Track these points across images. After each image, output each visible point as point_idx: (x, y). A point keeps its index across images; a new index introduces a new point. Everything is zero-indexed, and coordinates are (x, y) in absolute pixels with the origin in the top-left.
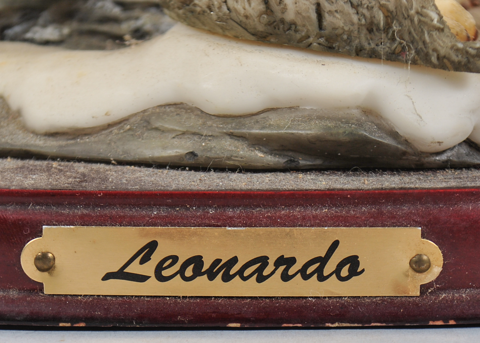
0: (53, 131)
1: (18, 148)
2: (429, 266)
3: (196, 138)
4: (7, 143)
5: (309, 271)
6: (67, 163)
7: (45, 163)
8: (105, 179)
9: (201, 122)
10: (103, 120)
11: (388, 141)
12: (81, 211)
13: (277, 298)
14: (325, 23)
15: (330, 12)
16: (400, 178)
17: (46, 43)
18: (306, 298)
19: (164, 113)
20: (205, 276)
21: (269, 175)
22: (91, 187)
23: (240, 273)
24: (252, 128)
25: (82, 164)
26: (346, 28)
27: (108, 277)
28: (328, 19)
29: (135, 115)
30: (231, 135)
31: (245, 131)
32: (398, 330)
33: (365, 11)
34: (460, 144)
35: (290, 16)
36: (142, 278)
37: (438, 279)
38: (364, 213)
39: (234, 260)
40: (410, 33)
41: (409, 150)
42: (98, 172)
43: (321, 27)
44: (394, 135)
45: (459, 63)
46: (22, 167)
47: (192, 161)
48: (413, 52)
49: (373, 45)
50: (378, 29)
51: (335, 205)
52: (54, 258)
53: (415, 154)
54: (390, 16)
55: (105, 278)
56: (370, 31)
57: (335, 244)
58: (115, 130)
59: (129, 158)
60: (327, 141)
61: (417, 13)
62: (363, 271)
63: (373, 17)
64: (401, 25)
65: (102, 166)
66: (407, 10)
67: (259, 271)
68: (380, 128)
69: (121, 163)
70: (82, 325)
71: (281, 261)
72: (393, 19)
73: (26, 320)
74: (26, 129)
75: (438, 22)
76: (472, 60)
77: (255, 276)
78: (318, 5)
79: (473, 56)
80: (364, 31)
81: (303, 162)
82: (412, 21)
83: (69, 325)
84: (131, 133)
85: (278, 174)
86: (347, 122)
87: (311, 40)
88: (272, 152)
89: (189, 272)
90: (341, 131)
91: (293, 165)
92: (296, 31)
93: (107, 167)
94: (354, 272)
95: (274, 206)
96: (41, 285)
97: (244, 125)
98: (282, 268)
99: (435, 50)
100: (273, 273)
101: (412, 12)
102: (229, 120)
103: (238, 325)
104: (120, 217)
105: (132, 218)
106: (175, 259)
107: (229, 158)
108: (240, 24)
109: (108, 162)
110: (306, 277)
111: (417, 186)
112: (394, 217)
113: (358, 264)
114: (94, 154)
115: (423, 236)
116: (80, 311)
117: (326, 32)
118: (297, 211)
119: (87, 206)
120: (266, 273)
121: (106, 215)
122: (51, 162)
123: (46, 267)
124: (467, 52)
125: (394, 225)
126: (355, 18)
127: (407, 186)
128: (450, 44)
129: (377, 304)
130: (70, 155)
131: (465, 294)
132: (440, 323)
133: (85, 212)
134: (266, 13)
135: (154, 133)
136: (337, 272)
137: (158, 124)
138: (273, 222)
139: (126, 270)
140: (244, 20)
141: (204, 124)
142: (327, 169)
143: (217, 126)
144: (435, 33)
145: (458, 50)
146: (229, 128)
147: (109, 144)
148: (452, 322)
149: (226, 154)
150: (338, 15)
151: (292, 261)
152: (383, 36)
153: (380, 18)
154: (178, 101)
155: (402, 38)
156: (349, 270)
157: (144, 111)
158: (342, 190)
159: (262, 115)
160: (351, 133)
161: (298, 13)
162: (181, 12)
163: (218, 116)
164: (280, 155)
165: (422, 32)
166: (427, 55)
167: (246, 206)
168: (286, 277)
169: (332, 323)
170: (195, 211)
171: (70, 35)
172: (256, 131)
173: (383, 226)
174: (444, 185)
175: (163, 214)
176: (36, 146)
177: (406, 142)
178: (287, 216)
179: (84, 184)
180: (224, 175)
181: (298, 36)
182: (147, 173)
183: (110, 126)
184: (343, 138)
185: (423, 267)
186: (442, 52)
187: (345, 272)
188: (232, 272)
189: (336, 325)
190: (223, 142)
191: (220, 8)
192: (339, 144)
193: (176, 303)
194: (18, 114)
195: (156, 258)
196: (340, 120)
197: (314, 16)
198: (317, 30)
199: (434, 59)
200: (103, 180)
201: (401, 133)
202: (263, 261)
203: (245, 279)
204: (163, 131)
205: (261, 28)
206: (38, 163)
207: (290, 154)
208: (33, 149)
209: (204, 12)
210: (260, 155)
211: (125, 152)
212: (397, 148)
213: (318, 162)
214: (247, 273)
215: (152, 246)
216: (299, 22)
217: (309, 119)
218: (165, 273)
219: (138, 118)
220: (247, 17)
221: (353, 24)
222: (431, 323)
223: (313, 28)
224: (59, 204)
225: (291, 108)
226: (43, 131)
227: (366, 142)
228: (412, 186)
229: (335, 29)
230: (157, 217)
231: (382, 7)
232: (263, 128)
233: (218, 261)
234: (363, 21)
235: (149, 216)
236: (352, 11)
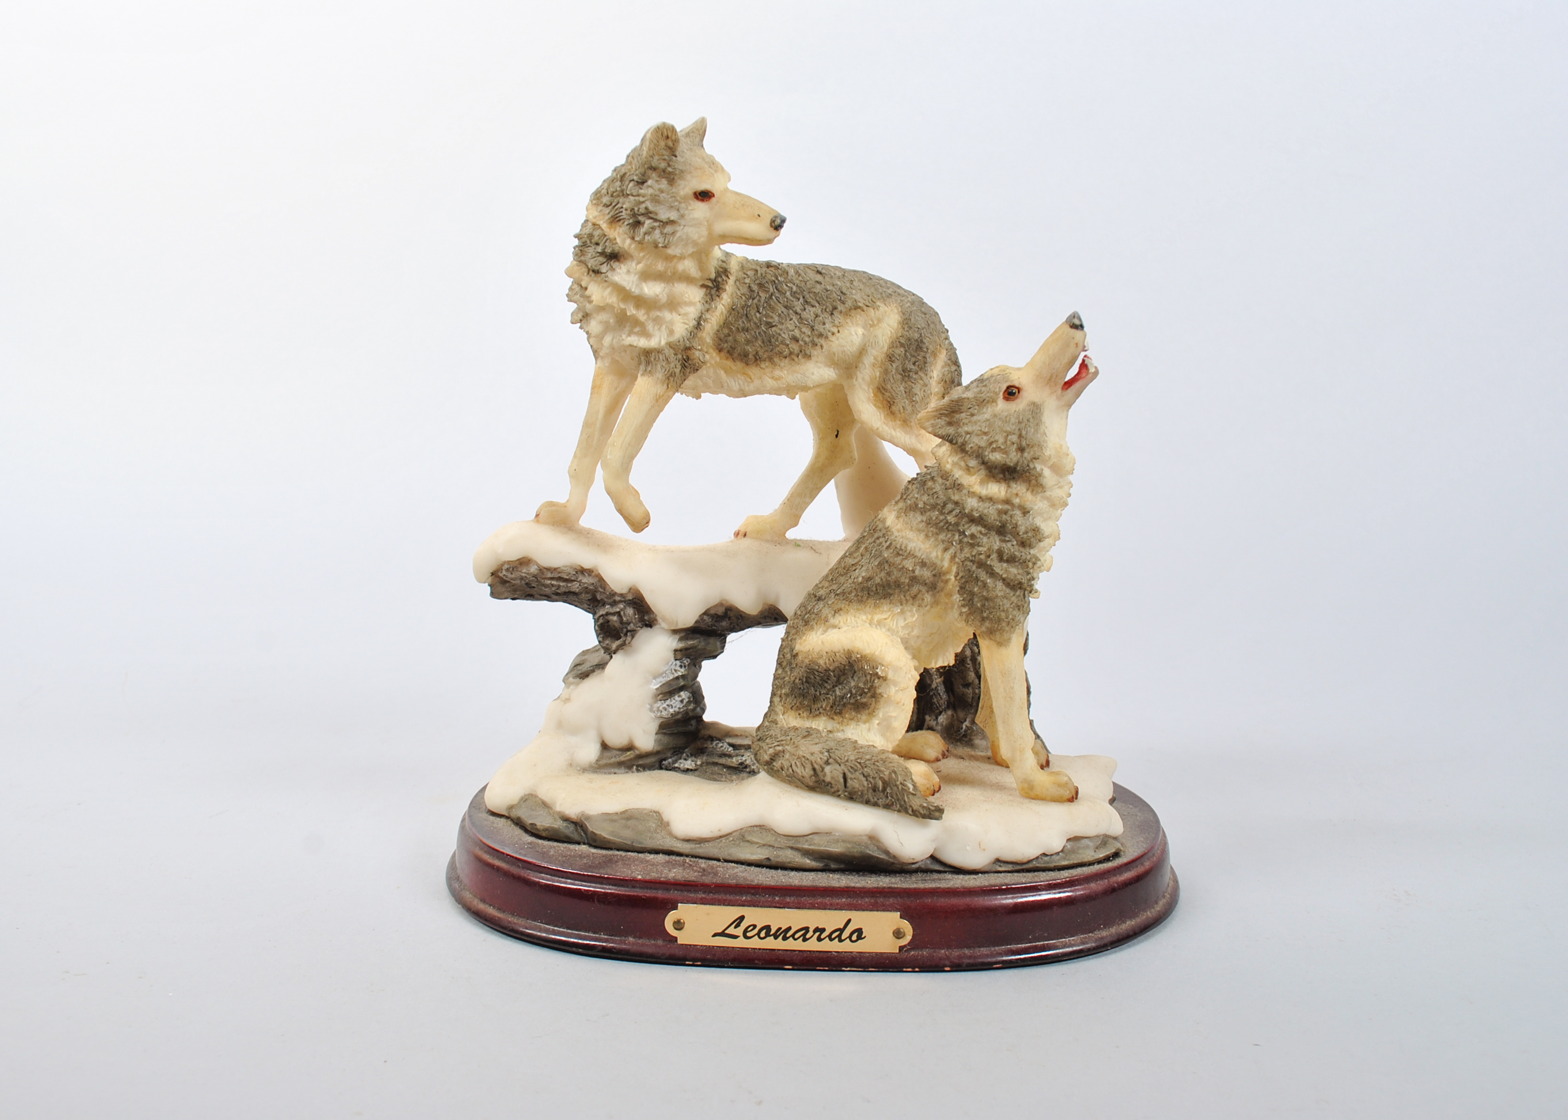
0: (687, 838)
1: (666, 848)
2: (904, 935)
3: (771, 848)
4: (660, 845)
5: (833, 936)
6: (695, 859)
7: (682, 858)
8: (716, 874)
9: (774, 838)
10: (717, 834)
11: (883, 856)
12: (701, 895)
13: (814, 951)
14: (848, 785)
15: (851, 779)
16: (890, 878)
17: (687, 771)
18: (831, 952)
19: (753, 831)
20: (772, 937)
21: (813, 873)
22: (707, 880)
23: (793, 936)
24: (804, 844)
25: (703, 861)
26: (860, 789)
27: (715, 935)
28: (850, 782)
29: (736, 831)
30: (792, 848)
31: (799, 846)
32: (885, 973)
33: (871, 780)
34: (927, 858)
35: (828, 779)
36: (735, 937)
37: (909, 944)
38: (866, 902)
39: (789, 928)
40: (897, 794)
41: (896, 862)
42: (712, 868)
43: (845, 786)
44: (887, 852)
45: (925, 814)
46: (668, 862)
47: (768, 863)
48: (898, 806)
49: (876, 799)
50: (879, 790)
51: (850, 897)
52: (684, 923)
53: (899, 864)
54: (886, 784)
55: (714, 936)
56: (874, 791)
57: (849, 921)
58: (723, 839)
59: (731, 859)
60: (847, 856)
61: (901, 783)
62: (865, 937)
63: (875, 783)
64: (891, 789)
65: (715, 862)
66: (895, 781)
67: (804, 935)
68: (879, 848)
69: (726, 861)
70: (699, 963)
71: (816, 930)
72: (887, 785)
73: (666, 959)
74: (671, 834)
75: (913, 790)
76: (932, 813)
77: (802, 938)
78: (844, 774)
79: (933, 811)
80: (871, 791)
81: (833, 866)
82: (898, 788)
83: (691, 963)
84: (733, 842)
85: (819, 873)
86: (859, 845)
87: (840, 793)
88: (815, 859)
89: (763, 934)
90: (855, 850)
91: (827, 868)
92: (831, 787)
93: (718, 863)
94: (860, 937)
95: (814, 896)
96: (676, 938)
97: (799, 842)
98: (817, 934)
99: (910, 806)
100: (812, 936)
101: (898, 783)
102: (791, 838)
103: (790, 967)
104: (724, 900)
105: (730, 901)
106: (755, 926)
107: (789, 863)
108: (799, 780)
109: (718, 860)
110: (831, 940)
111: (899, 886)
112: (884, 905)
113: (862, 933)
114: (711, 855)
115: (901, 917)
116: (698, 955)
117: (849, 789)
118: (827, 900)
119: (704, 892)
120: (808, 936)
121: (715, 898)
122: (685, 858)
123: (679, 928)
124: (929, 808)
125: (884, 910)
126: (865, 783)
127: (893, 886)
128: (919, 804)
129: (873, 957)
130: (697, 854)
131: (925, 953)
132: (910, 970)
133: (703, 896)
134: (814, 776)
135: (747, 844)
136: (850, 937)
137: (749, 838)
138: (812, 907)
139: (726, 932)
140: (801, 778)
141: (776, 840)
142: (847, 871)
143: (784, 842)
144: (910, 796)
145: (924, 807)
146: (791, 844)
147: (720, 849)
148: (917, 969)
149: (788, 860)
150: (855, 781)
151: (823, 930)
152: (882, 794)
153: (880, 784)
154: (761, 824)
155: (892, 797)
156: (857, 936)
157: (741, 829)
158: (854, 887)
159: (810, 836)
160: (861, 852)
161: (832, 778)
162: (766, 767)
163: (785, 836)
164: (820, 861)
165: (904, 795)
166: (906, 808)
167: (797, 896)
168: (819, 939)
169: (846, 968)
170: (768, 898)
171: (701, 765)
172: (806, 846)
173: (878, 911)
174: (914, 886)
175: (749, 899)
176: (677, 847)
177: (894, 857)
178: (821, 903)
179: (704, 878)
180: (786, 872)
181: (833, 790)
182: (741, 869)
183: (721, 837)
184: (856, 854)
185: (900, 936)
186: (915, 808)
187: (854, 937)
188: (788, 935)
189: (848, 969)
190: (787, 851)
191: (788, 769)
192: (854, 858)
193: (754, 952)
194: (668, 824)
195: (744, 925)
196: (855, 843)
197: (842, 780)
198: (844, 788)
199: (910, 812)
200: (715, 875)
201: (891, 851)
202: (807, 929)
203: (795, 939)
204: (752, 843)
205: (811, 784)
206: (678, 858)
207: (826, 861)
208: (675, 849)
209: (779, 771)
210: (808, 861)
211: (729, 855)
212: (889, 861)
213: (842, 866)
214: (796, 936)
215: (742, 918)
216: (833, 782)
217: (837, 841)
218: (749, 934)
219: (738, 833)
220: (803, 777)
221: (864, 787)
222: (904, 970)
223: (841, 786)
224: (689, 891)
225: (828, 833)
226: (682, 838)
227: (870, 857)
228: (896, 886)
229: (854, 788)
230: (745, 901)
231: (881, 778)
232: (810, 845)
233: (780, 929)
234: (870, 785)
235: (741, 900)
236: (864, 779)
